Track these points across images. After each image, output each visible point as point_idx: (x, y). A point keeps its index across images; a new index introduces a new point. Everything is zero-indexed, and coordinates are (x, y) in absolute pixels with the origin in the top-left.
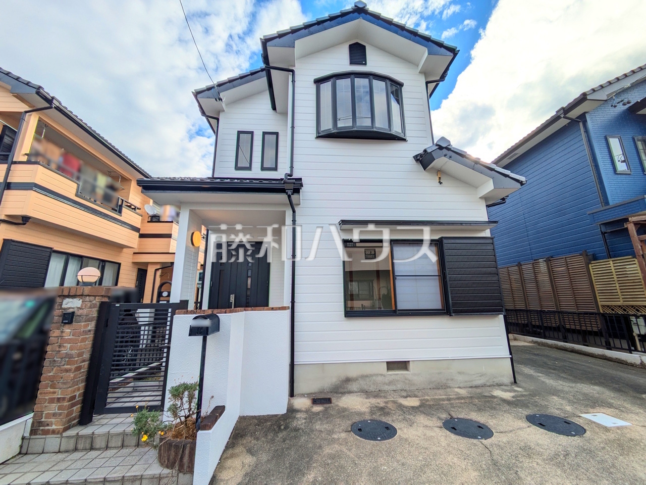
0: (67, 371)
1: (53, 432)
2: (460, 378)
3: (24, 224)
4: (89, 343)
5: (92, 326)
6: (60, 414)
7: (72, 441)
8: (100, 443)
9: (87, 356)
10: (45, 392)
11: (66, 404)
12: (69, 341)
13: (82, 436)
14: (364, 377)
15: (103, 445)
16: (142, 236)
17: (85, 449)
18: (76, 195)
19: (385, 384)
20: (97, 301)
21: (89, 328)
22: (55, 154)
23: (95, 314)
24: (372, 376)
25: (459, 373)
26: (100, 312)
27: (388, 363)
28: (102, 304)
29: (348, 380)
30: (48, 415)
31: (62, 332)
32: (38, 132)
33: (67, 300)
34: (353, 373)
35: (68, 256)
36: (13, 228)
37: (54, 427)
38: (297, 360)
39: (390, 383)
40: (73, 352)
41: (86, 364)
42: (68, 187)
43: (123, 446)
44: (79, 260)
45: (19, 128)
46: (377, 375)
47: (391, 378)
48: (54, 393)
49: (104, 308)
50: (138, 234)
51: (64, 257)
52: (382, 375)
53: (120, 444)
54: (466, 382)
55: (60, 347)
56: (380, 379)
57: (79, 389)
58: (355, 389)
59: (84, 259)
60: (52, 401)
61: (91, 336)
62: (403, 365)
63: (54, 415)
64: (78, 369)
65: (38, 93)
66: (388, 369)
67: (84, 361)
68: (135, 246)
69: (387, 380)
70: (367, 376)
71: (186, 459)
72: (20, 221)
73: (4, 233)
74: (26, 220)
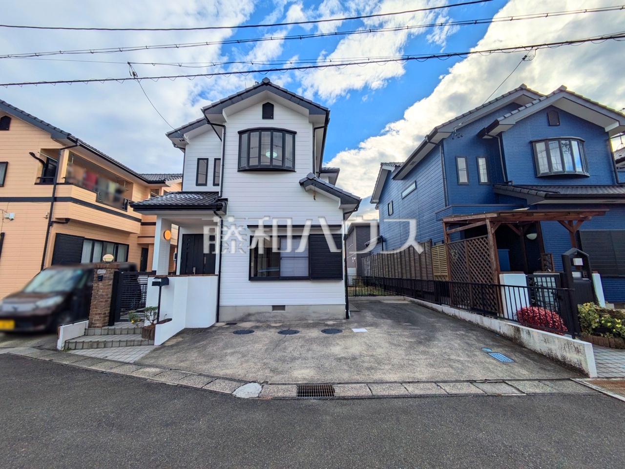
0: (102, 302)
1: (98, 327)
2: (314, 315)
3: (67, 223)
4: (110, 290)
5: (111, 282)
6: (100, 320)
7: (106, 331)
8: (118, 332)
9: (110, 296)
10: (93, 311)
11: (102, 316)
12: (101, 289)
13: (110, 329)
14: (259, 313)
15: (119, 333)
16: (143, 224)
17: (111, 334)
18: (97, 201)
19: (270, 317)
20: (113, 271)
21: (110, 283)
22: (80, 173)
23: (112, 277)
24: (263, 313)
25: (314, 312)
26: (114, 276)
27: (272, 306)
28: (115, 272)
29: (249, 315)
30: (95, 320)
31: (98, 285)
32: (70, 160)
33: (99, 270)
34: (252, 311)
35: (94, 241)
36: (61, 225)
37: (98, 325)
38: (222, 303)
39: (273, 317)
40: (104, 294)
41: (110, 299)
42: (90, 197)
43: (128, 334)
44: (101, 244)
45: (58, 159)
46: (266, 312)
47: (274, 314)
48: (97, 311)
49: (117, 275)
50: (140, 223)
51: (91, 242)
52: (269, 312)
53: (126, 333)
54: (317, 317)
55: (98, 291)
56: (267, 315)
57: (107, 310)
58: (253, 320)
59: (104, 243)
60: (96, 314)
61: (111, 287)
62: (282, 307)
63: (98, 320)
64: (106, 301)
65: (69, 138)
66: (273, 310)
67: (109, 298)
68: (138, 232)
69: (271, 315)
70: (260, 313)
71: (151, 335)
72: (65, 221)
73: (56, 229)
74: (67, 220)
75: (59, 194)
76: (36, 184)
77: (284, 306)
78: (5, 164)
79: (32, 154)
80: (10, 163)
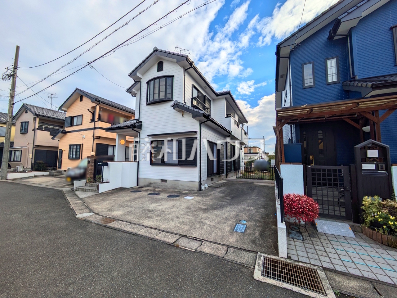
1: (89, 183)
2: (181, 187)
4: (93, 168)
9: (93, 170)
10: (87, 176)
14: (155, 183)
20: (94, 159)
23: (94, 162)
24: (157, 183)
25: (181, 185)
27: (161, 180)
29: (151, 183)
31: (88, 165)
32: (99, 110)
33: (89, 159)
34: (152, 182)
36: (98, 140)
38: (140, 176)
39: (161, 186)
42: (108, 126)
45: (96, 110)
46: (158, 183)
47: (161, 184)
51: (112, 146)
54: (182, 188)
55: (88, 168)
56: (159, 184)
58: (152, 186)
62: (165, 181)
65: (96, 101)
66: (161, 182)
69: (160, 185)
71: (98, 188)
72: (99, 138)
73: (96, 141)
74: (100, 137)
75: (96, 126)
76: (90, 122)
77: (166, 180)
78: (82, 116)
79: (88, 110)
80: (84, 115)
